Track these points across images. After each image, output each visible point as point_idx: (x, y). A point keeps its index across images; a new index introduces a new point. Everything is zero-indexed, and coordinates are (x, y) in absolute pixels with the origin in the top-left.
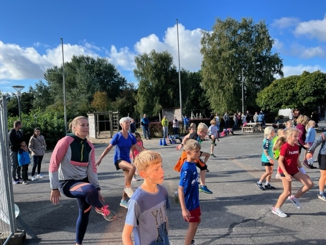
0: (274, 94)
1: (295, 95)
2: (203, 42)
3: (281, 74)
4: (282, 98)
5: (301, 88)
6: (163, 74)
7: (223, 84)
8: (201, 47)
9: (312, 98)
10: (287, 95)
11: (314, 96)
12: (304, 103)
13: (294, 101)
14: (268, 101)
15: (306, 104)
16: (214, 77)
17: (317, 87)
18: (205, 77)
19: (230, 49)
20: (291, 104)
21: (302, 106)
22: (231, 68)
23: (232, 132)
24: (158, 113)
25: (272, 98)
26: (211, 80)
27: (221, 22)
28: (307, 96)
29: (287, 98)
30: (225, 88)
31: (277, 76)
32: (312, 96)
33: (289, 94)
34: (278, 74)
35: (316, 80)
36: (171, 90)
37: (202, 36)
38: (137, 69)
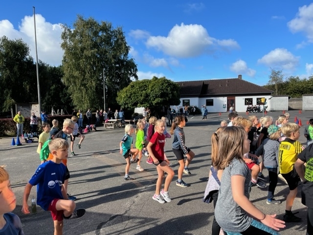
0: (131, 94)
1: (147, 96)
2: (64, 36)
3: (136, 77)
4: (138, 98)
5: (151, 91)
6: (17, 64)
7: (85, 82)
8: (62, 41)
9: (160, 99)
10: (141, 96)
11: (161, 97)
12: (154, 102)
13: (147, 101)
14: (127, 100)
15: (156, 104)
16: (76, 74)
17: (163, 90)
18: (67, 73)
19: (91, 48)
20: (145, 103)
21: (153, 105)
22: (93, 67)
23: (95, 129)
24: (9, 108)
25: (130, 97)
26: (73, 77)
27: (83, 20)
28: (157, 97)
29: (142, 98)
30: (87, 86)
31: (133, 79)
32: (160, 97)
33: (143, 95)
34: (133, 77)
35: (163, 84)
36: (27, 83)
37: (63, 30)
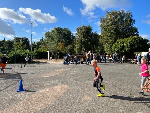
8: (101, 24)
27: (109, 13)
37: (101, 19)
38: (77, 33)
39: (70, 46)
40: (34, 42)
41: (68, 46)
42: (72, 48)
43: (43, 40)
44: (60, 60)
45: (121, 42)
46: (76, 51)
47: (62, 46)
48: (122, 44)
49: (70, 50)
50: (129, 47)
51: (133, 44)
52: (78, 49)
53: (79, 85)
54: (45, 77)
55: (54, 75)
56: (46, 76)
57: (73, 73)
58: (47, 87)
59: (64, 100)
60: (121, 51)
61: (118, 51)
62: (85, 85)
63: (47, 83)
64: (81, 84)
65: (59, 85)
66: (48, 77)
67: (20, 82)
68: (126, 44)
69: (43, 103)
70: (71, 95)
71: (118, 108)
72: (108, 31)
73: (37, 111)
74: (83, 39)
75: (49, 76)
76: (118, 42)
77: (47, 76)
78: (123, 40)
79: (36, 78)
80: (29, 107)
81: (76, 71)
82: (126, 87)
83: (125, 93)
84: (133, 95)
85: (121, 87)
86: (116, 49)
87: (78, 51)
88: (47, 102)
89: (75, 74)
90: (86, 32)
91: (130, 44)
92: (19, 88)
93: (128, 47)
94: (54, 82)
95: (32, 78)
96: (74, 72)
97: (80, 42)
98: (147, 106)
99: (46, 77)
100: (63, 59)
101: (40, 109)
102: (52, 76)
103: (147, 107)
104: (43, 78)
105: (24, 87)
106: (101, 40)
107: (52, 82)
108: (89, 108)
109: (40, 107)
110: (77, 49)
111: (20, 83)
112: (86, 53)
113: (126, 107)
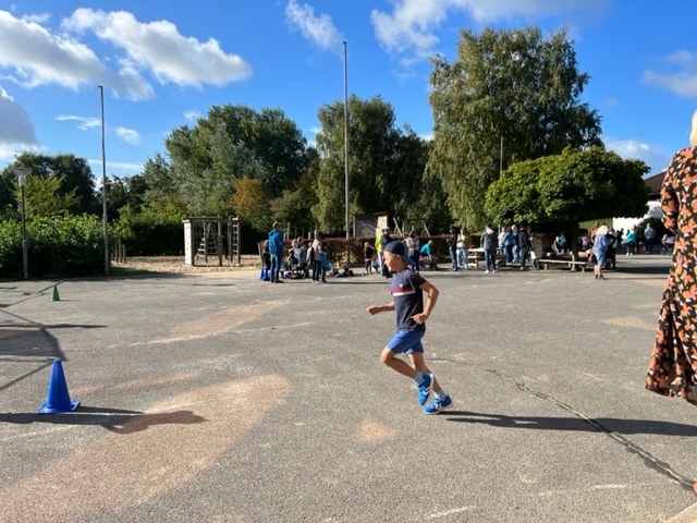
2: (436, 79)
6: (369, 143)
8: (431, 89)
19: (482, 96)
27: (471, 39)
37: (433, 69)
38: (322, 133)
39: (289, 197)
40: (117, 178)
41: (282, 196)
42: (299, 206)
43: (159, 166)
44: (245, 262)
45: (523, 176)
46: (321, 219)
47: (254, 197)
48: (527, 184)
49: (291, 214)
50: (558, 197)
51: (576, 182)
52: (330, 211)
53: (337, 373)
54: (176, 342)
55: (215, 334)
56: (178, 339)
57: (308, 319)
58: (186, 390)
59: (267, 445)
60: (522, 213)
61: (510, 214)
62: (361, 375)
63: (183, 371)
64: (346, 367)
65: (241, 377)
66: (188, 342)
67: (51, 369)
68: (546, 182)
69: (167, 462)
70: (300, 421)
71: (514, 472)
72: (465, 122)
73: (140, 502)
74: (349, 164)
75: (192, 337)
76: (511, 174)
77: (183, 338)
78: (532, 166)
79: (133, 348)
80: (102, 484)
81: (321, 312)
82: (545, 378)
83: (544, 401)
84: (577, 409)
85: (525, 378)
86: (503, 205)
87: (328, 218)
88: (188, 458)
89: (316, 326)
90: (362, 128)
91: (564, 185)
92: (47, 399)
93: (553, 196)
94: (218, 363)
95: (112, 346)
96: (310, 313)
97: (336, 177)
98: (642, 456)
99: (181, 343)
100: (258, 259)
101: (152, 491)
102: (210, 339)
103: (641, 462)
104: (163, 347)
105: (76, 394)
106: (434, 167)
107: (209, 365)
108: (383, 474)
109: (153, 483)
110: (324, 211)
111: (51, 374)
112: (364, 225)
113: (546, 466)
